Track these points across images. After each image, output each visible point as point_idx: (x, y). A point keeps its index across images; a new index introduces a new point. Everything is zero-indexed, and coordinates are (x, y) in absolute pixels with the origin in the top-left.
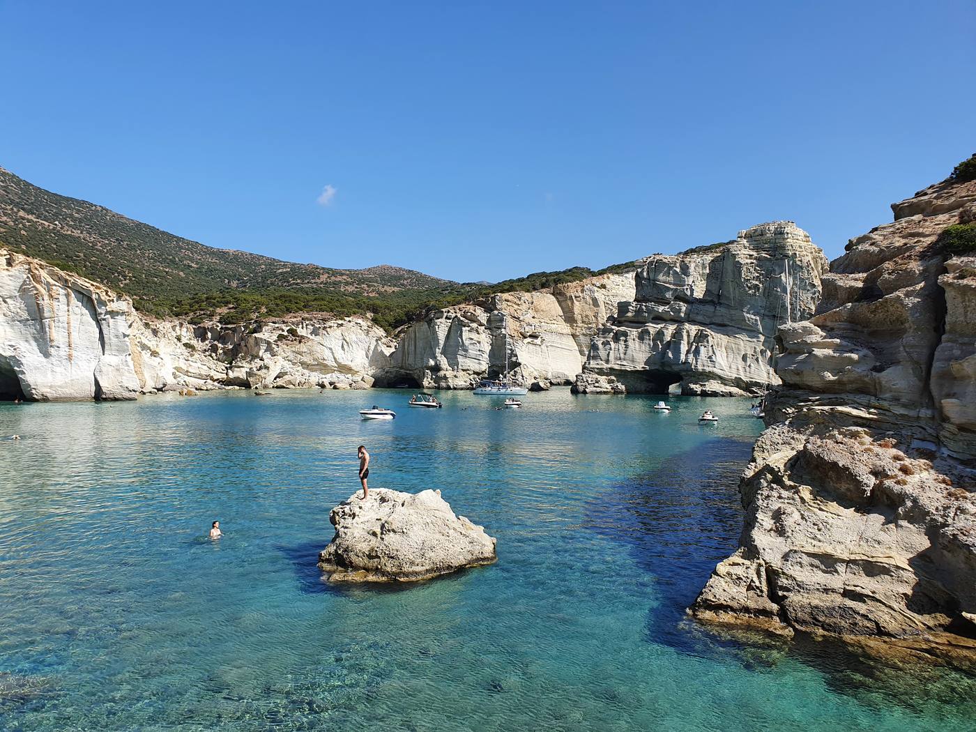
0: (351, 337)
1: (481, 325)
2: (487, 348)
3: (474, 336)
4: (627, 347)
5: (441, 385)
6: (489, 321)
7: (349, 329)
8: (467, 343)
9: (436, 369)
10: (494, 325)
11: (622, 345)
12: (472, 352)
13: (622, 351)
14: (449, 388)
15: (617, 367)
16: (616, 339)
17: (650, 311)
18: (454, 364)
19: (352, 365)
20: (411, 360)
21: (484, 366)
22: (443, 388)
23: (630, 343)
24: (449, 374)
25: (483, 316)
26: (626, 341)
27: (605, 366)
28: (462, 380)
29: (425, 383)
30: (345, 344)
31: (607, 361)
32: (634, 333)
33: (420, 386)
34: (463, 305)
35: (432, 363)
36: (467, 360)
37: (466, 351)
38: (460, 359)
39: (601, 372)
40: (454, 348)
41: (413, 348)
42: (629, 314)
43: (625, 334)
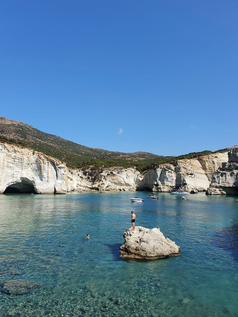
0: (129, 174)
1: (172, 170)
2: (175, 178)
3: (170, 174)
4: (226, 178)
5: (159, 191)
6: (175, 169)
7: (128, 172)
8: (168, 176)
9: (157, 185)
10: (177, 170)
11: (224, 178)
12: (169, 179)
13: (224, 180)
14: (161, 192)
15: (222, 185)
16: (222, 175)
17: (234, 166)
18: (163, 183)
19: (130, 183)
20: (148, 182)
21: (174, 184)
22: (159, 192)
23: (227, 177)
24: (162, 187)
25: (173, 167)
26: (225, 176)
27: (218, 185)
28: (166, 189)
29: (153, 190)
30: (127, 176)
31: (219, 183)
32: (228, 173)
33: (152, 191)
34: (166, 164)
35: (156, 183)
36: (168, 182)
37: (167, 179)
38: (165, 182)
39: (216, 187)
40: (163, 178)
41: (149, 178)
42: (226, 167)
43: (225, 174)
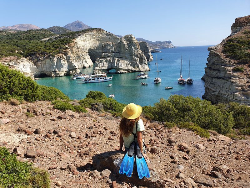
0: (26, 64)
1: (65, 59)
2: (67, 65)
3: (64, 62)
4: (103, 63)
6: (66, 58)
7: (25, 62)
8: (63, 64)
9: (55, 71)
10: (68, 59)
11: (102, 63)
12: (64, 66)
13: (103, 64)
14: (60, 76)
15: (102, 68)
16: (101, 62)
17: (107, 55)
19: (27, 72)
20: (45, 69)
21: (67, 70)
22: (58, 77)
23: (104, 63)
24: (59, 72)
25: (65, 57)
26: (103, 62)
27: (100, 68)
28: (63, 74)
29: (53, 75)
30: (24, 66)
31: (100, 67)
32: (104, 60)
33: (52, 77)
34: (59, 54)
35: (53, 70)
36: (63, 69)
37: (63, 66)
38: (61, 69)
39: (99, 70)
40: (59, 66)
41: (45, 66)
42: (103, 56)
43: (103, 61)
